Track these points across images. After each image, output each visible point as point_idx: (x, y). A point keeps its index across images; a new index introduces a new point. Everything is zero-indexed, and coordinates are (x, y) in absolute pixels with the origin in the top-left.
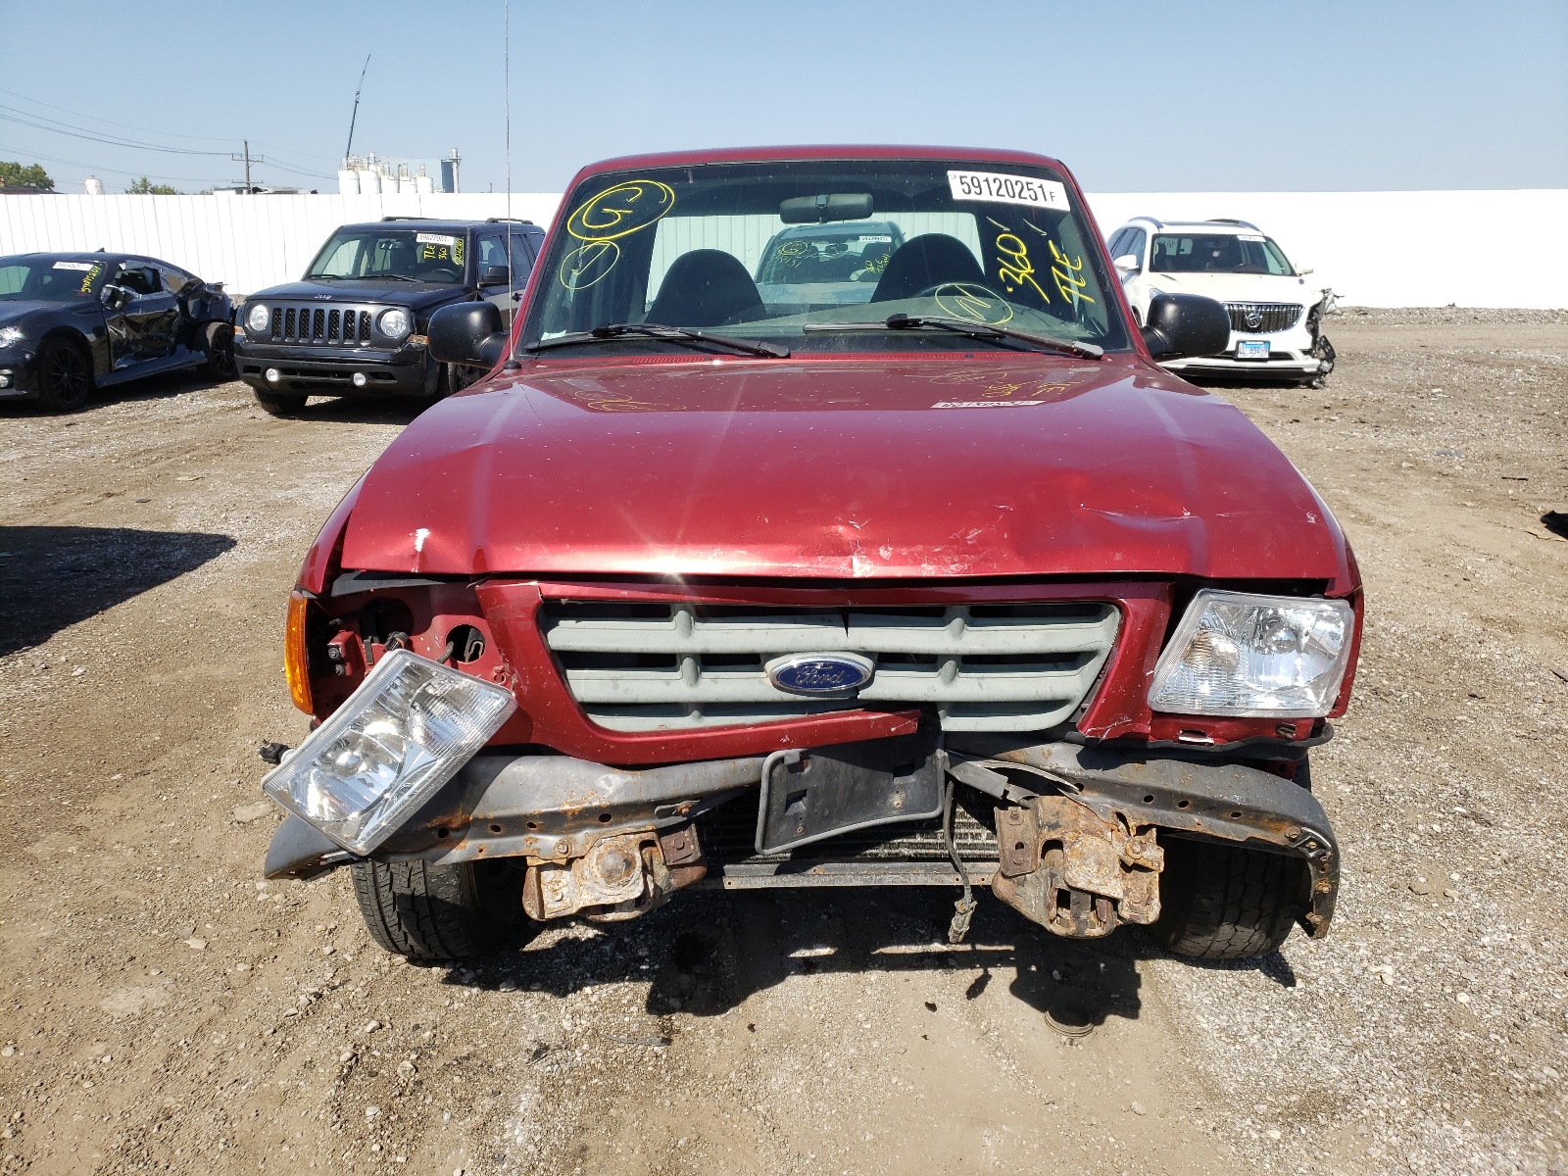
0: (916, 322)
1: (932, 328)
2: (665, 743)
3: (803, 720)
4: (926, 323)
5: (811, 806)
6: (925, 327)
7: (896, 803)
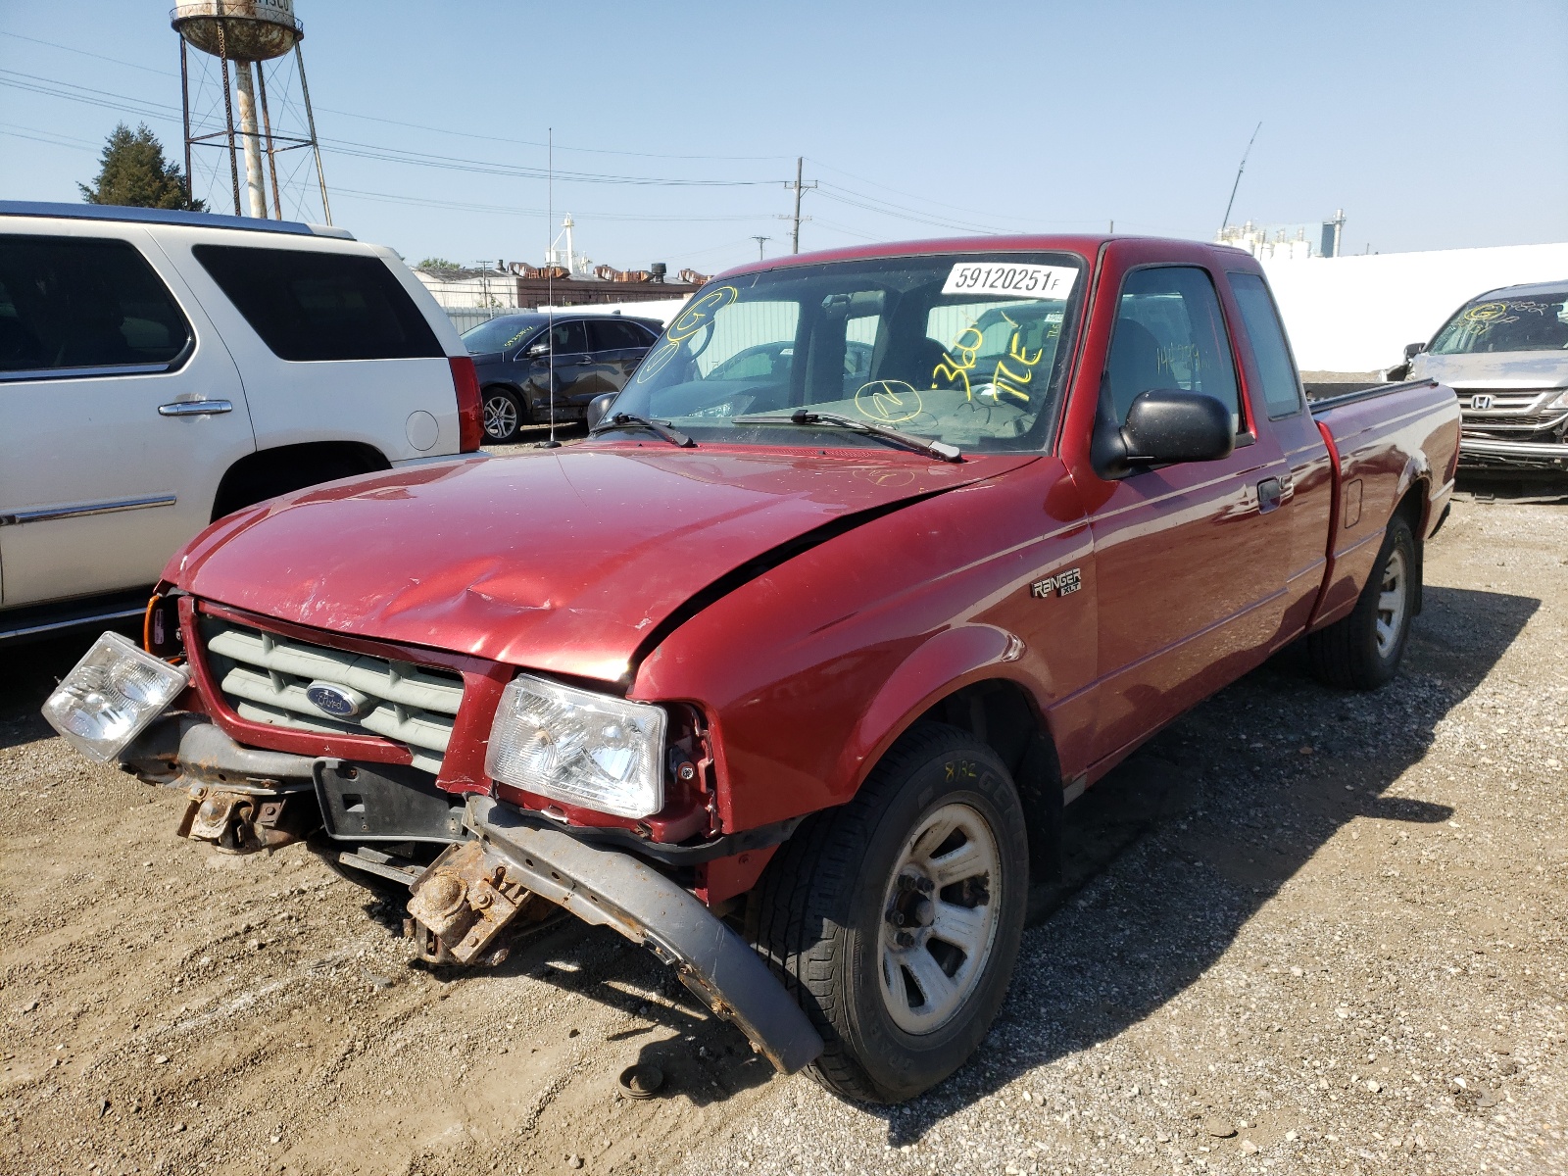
0: (815, 418)
1: (831, 424)
2: (260, 732)
3: (345, 737)
4: (825, 419)
5: (368, 809)
6: (824, 423)
7: (452, 828)
